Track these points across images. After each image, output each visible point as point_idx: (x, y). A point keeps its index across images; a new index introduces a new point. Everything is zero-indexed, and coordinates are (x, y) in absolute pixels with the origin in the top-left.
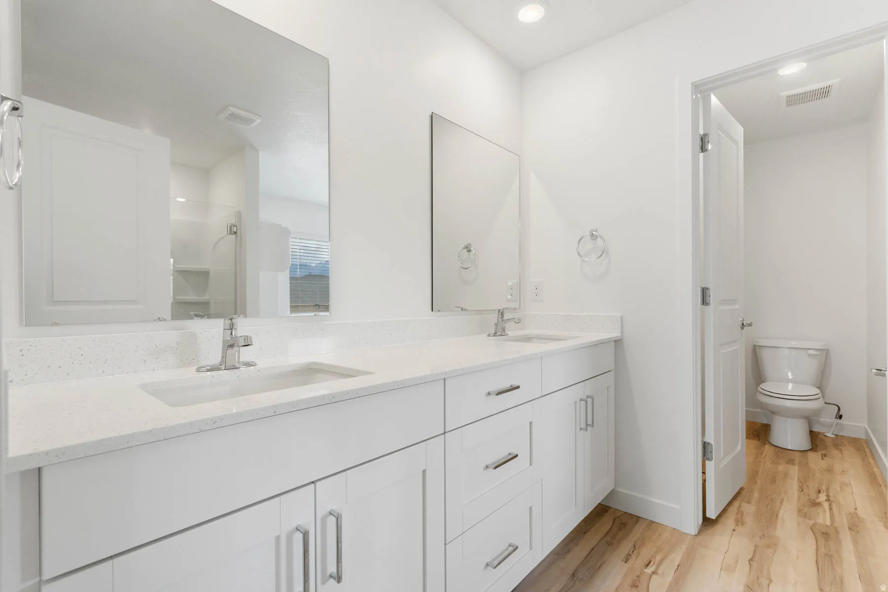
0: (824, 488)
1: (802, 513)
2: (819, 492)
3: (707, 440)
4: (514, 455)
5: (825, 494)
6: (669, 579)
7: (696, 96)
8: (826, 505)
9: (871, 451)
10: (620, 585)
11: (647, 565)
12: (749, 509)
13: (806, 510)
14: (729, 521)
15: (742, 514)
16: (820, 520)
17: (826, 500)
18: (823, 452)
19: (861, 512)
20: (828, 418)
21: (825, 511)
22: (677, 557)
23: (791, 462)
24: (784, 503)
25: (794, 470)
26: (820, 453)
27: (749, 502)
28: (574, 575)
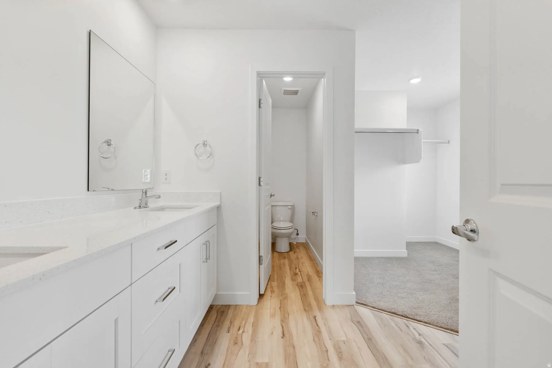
0: (297, 266)
1: (293, 280)
2: (296, 268)
3: (260, 255)
4: (173, 288)
5: (298, 269)
6: (250, 332)
7: (258, 79)
8: (299, 273)
9: (308, 247)
10: (228, 345)
11: (239, 330)
12: (275, 284)
13: (294, 278)
14: (269, 293)
15: (273, 287)
16: (299, 281)
17: (299, 271)
18: (294, 251)
19: (310, 274)
20: (294, 236)
21: (299, 276)
22: (251, 319)
23: (285, 258)
24: (286, 277)
25: (286, 261)
26: (293, 252)
27: (274, 281)
28: (202, 353)
